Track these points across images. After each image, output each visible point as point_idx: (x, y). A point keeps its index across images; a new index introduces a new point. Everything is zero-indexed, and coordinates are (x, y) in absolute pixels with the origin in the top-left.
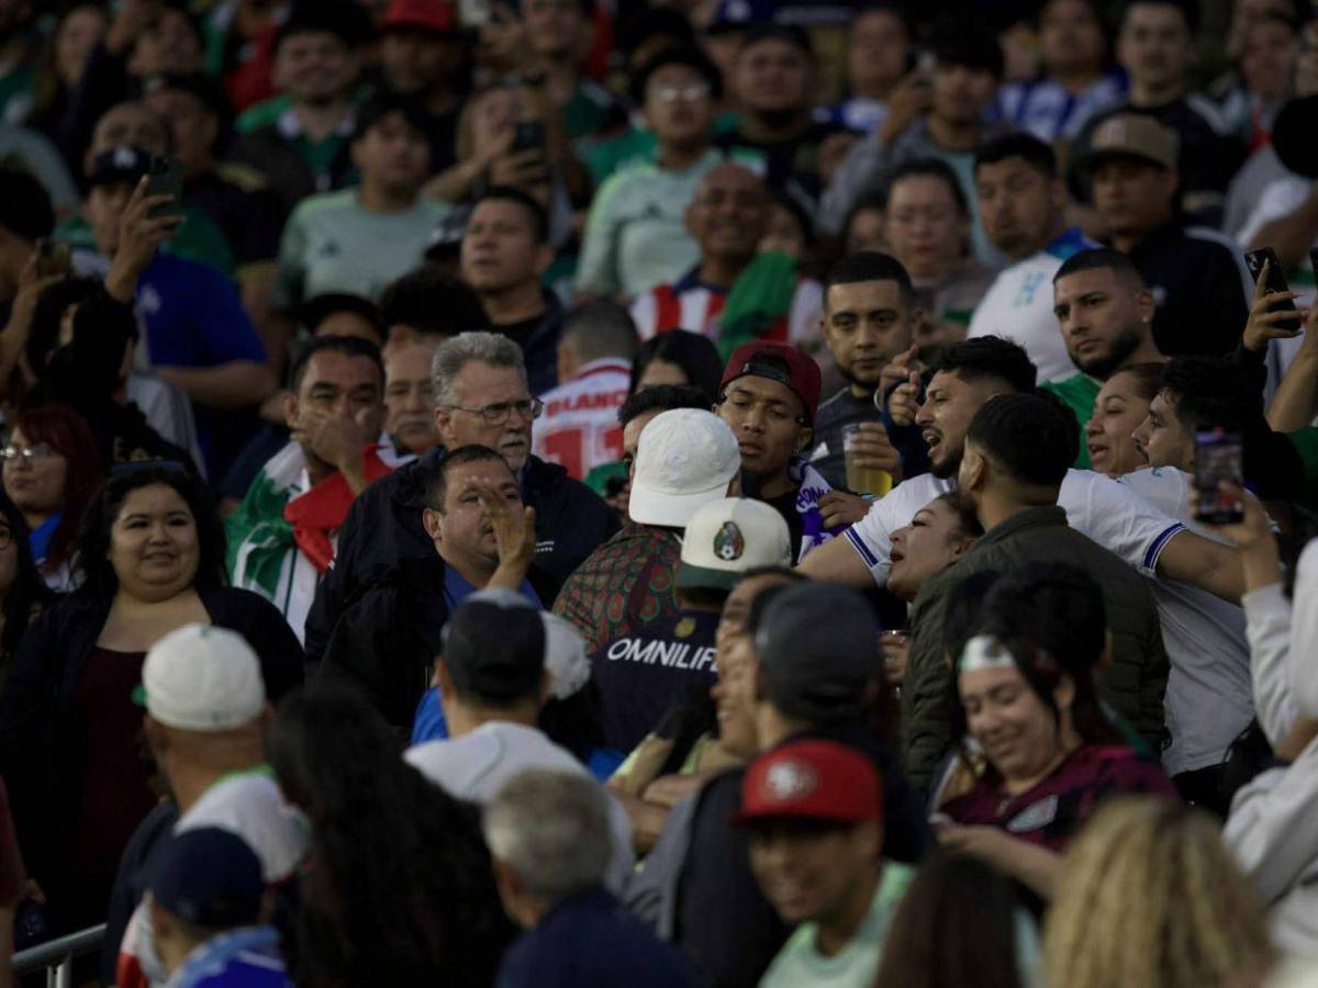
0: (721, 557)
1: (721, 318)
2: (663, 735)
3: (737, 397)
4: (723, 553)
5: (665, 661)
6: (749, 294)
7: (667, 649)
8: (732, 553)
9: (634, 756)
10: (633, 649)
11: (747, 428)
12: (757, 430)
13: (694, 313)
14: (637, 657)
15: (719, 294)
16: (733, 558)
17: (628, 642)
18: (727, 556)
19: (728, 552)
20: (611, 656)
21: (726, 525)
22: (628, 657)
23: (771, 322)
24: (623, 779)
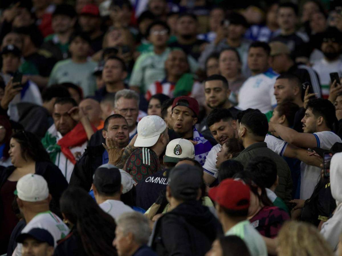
0: (176, 154)
1: (174, 91)
2: (157, 203)
3: (176, 111)
4: (176, 153)
5: (160, 182)
6: (181, 85)
7: (160, 180)
8: (179, 153)
9: (150, 209)
10: (152, 179)
11: (178, 120)
12: (181, 120)
13: (166, 89)
14: (153, 182)
15: (173, 85)
16: (179, 155)
17: (151, 177)
18: (177, 154)
19: (178, 153)
20: (146, 181)
21: (177, 145)
22: (150, 182)
23: (187, 92)
24: (147, 215)
